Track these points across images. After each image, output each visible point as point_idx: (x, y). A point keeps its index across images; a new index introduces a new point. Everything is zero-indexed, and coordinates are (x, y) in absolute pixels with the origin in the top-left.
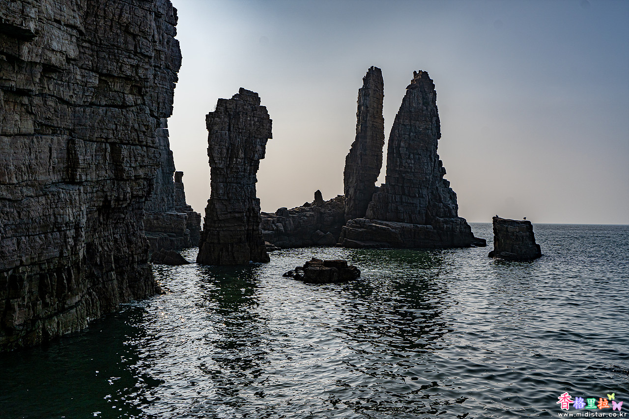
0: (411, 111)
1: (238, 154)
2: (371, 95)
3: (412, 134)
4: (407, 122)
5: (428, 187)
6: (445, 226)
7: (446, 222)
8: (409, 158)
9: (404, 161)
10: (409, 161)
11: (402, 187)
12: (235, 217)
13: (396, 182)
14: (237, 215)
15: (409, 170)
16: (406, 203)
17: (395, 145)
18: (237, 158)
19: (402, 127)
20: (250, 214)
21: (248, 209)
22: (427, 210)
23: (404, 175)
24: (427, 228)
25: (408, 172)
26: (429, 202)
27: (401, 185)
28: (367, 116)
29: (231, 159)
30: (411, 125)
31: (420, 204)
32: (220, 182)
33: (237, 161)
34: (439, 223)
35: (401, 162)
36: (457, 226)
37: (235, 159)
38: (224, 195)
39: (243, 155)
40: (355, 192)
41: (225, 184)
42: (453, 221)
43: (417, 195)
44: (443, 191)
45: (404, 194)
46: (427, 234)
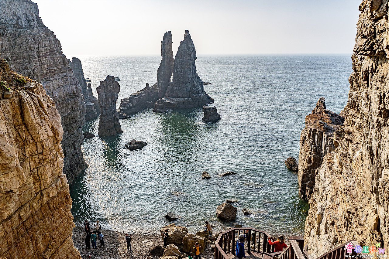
0: (182, 53)
1: (109, 100)
3: (182, 62)
5: (190, 83)
7: (196, 96)
8: (181, 72)
10: (181, 73)
11: (179, 84)
16: (181, 90)
19: (178, 60)
20: (115, 119)
22: (189, 92)
23: (179, 79)
24: (189, 100)
25: (181, 78)
26: (190, 88)
31: (186, 89)
32: (103, 110)
33: (108, 102)
34: (194, 97)
35: (178, 74)
38: (105, 114)
40: (161, 85)
42: (199, 96)
43: (185, 87)
44: (196, 83)
45: (180, 86)
46: (188, 102)
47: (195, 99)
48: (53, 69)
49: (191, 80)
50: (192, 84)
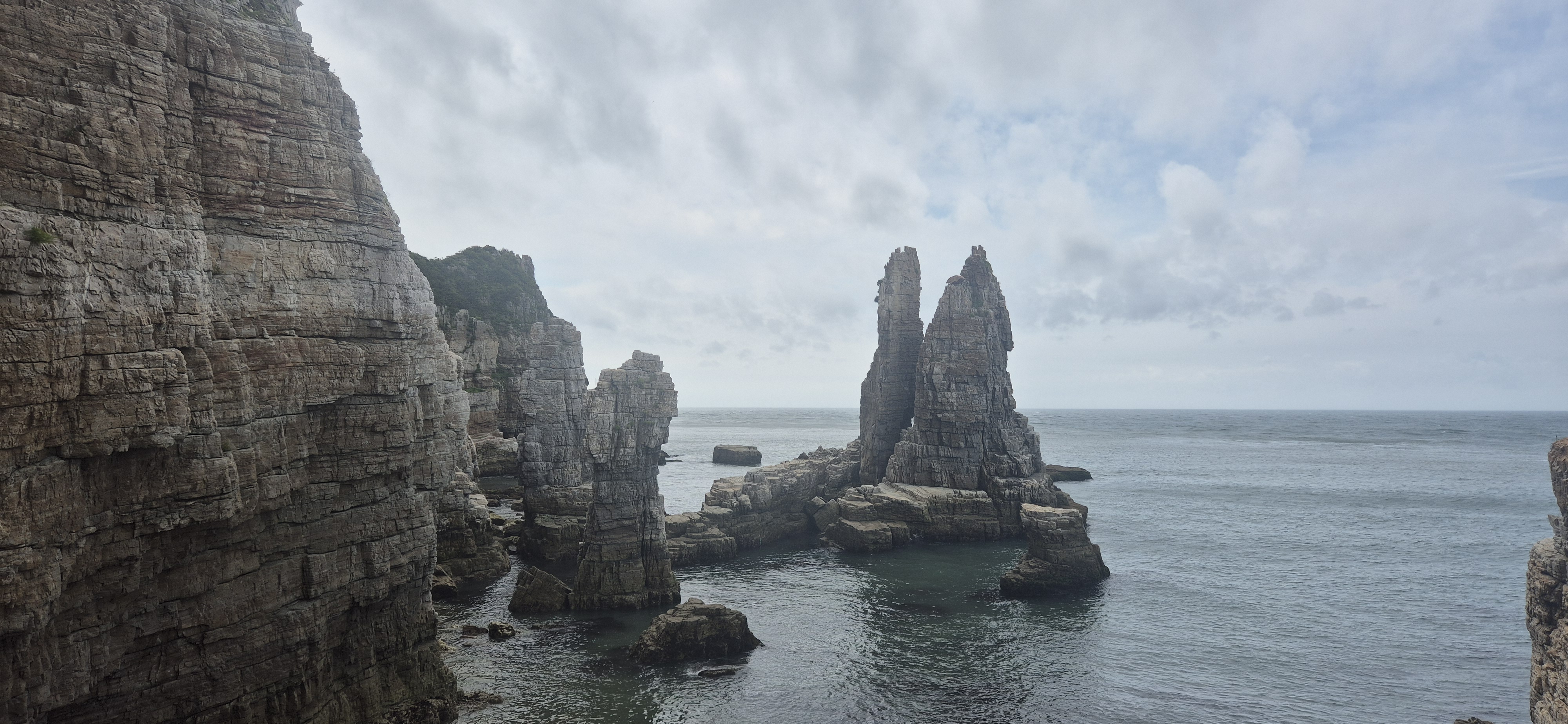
0: (951, 318)
1: (627, 442)
2: (895, 292)
3: (953, 352)
4: (945, 334)
5: (983, 432)
6: (1007, 492)
7: (1009, 486)
8: (949, 390)
9: (939, 395)
10: (948, 394)
11: (939, 433)
12: (623, 526)
13: (929, 426)
14: (626, 522)
15: (949, 408)
16: (945, 457)
17: (926, 371)
18: (625, 447)
19: (937, 343)
20: (646, 521)
21: (644, 512)
22: (981, 467)
23: (940, 416)
24: (977, 496)
25: (947, 411)
26: (985, 453)
27: (936, 430)
28: (889, 323)
29: (617, 448)
30: (952, 339)
31: (969, 457)
32: (602, 481)
33: (624, 451)
34: (999, 487)
35: (935, 397)
36: (1026, 493)
37: (622, 450)
38: (608, 498)
39: (634, 444)
40: (873, 439)
41: (610, 483)
42: (1020, 485)
43: (962, 445)
44: (1010, 434)
45: (941, 443)
46: (976, 507)
47: (1002, 496)
48: (289, 195)
49: (987, 421)
50: (991, 438)
